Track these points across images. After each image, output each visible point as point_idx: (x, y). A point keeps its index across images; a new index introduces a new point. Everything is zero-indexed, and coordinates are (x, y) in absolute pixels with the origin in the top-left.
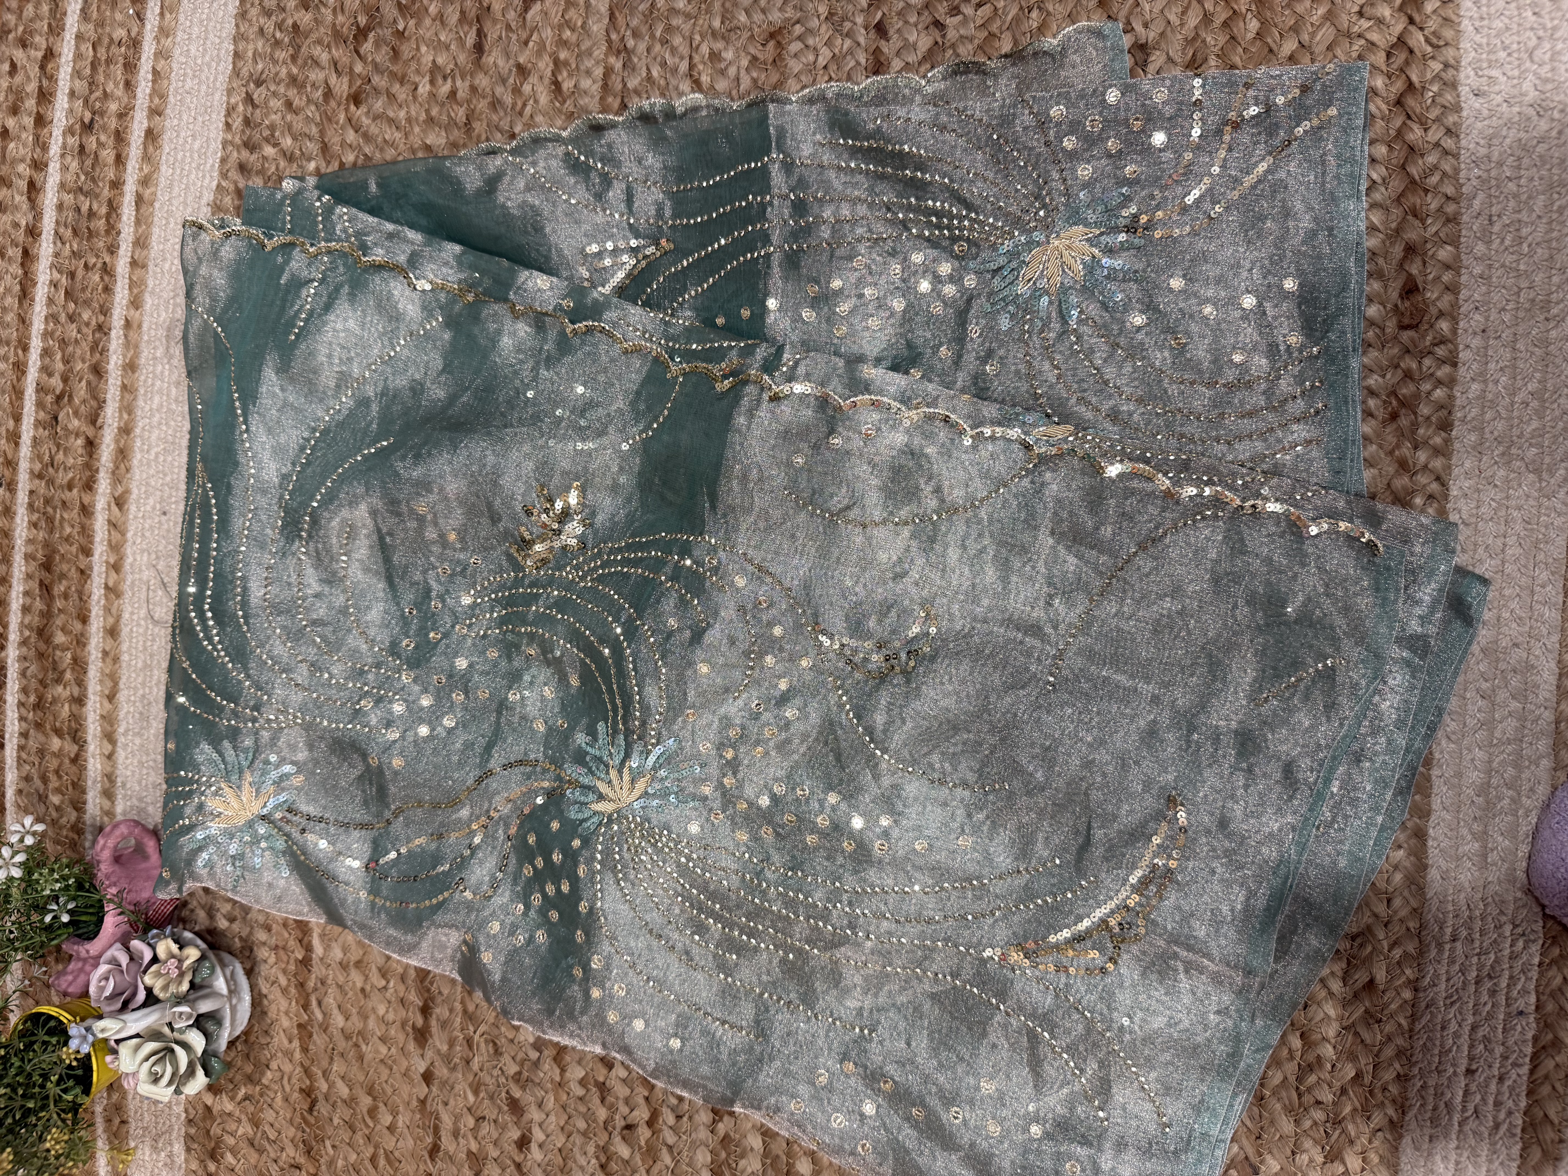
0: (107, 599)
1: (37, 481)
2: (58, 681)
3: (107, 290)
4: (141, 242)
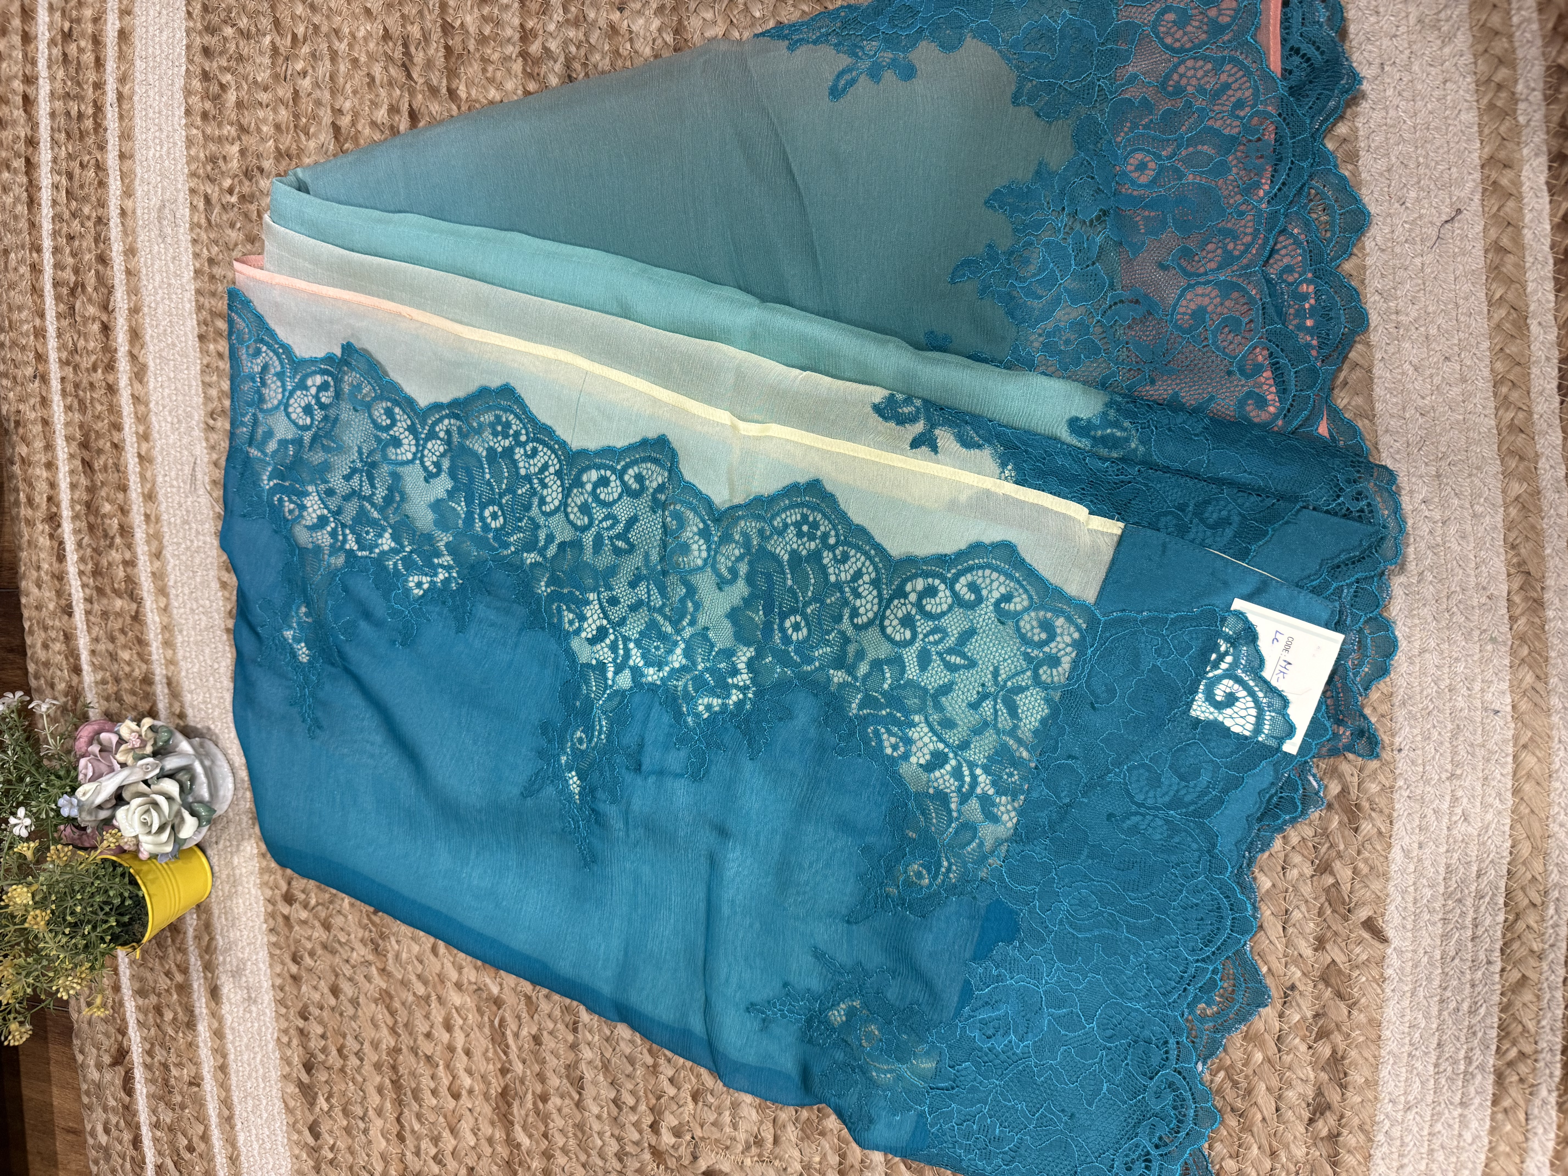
1: (66, 368)
2: (111, 546)
3: (102, 184)
4: (126, 136)
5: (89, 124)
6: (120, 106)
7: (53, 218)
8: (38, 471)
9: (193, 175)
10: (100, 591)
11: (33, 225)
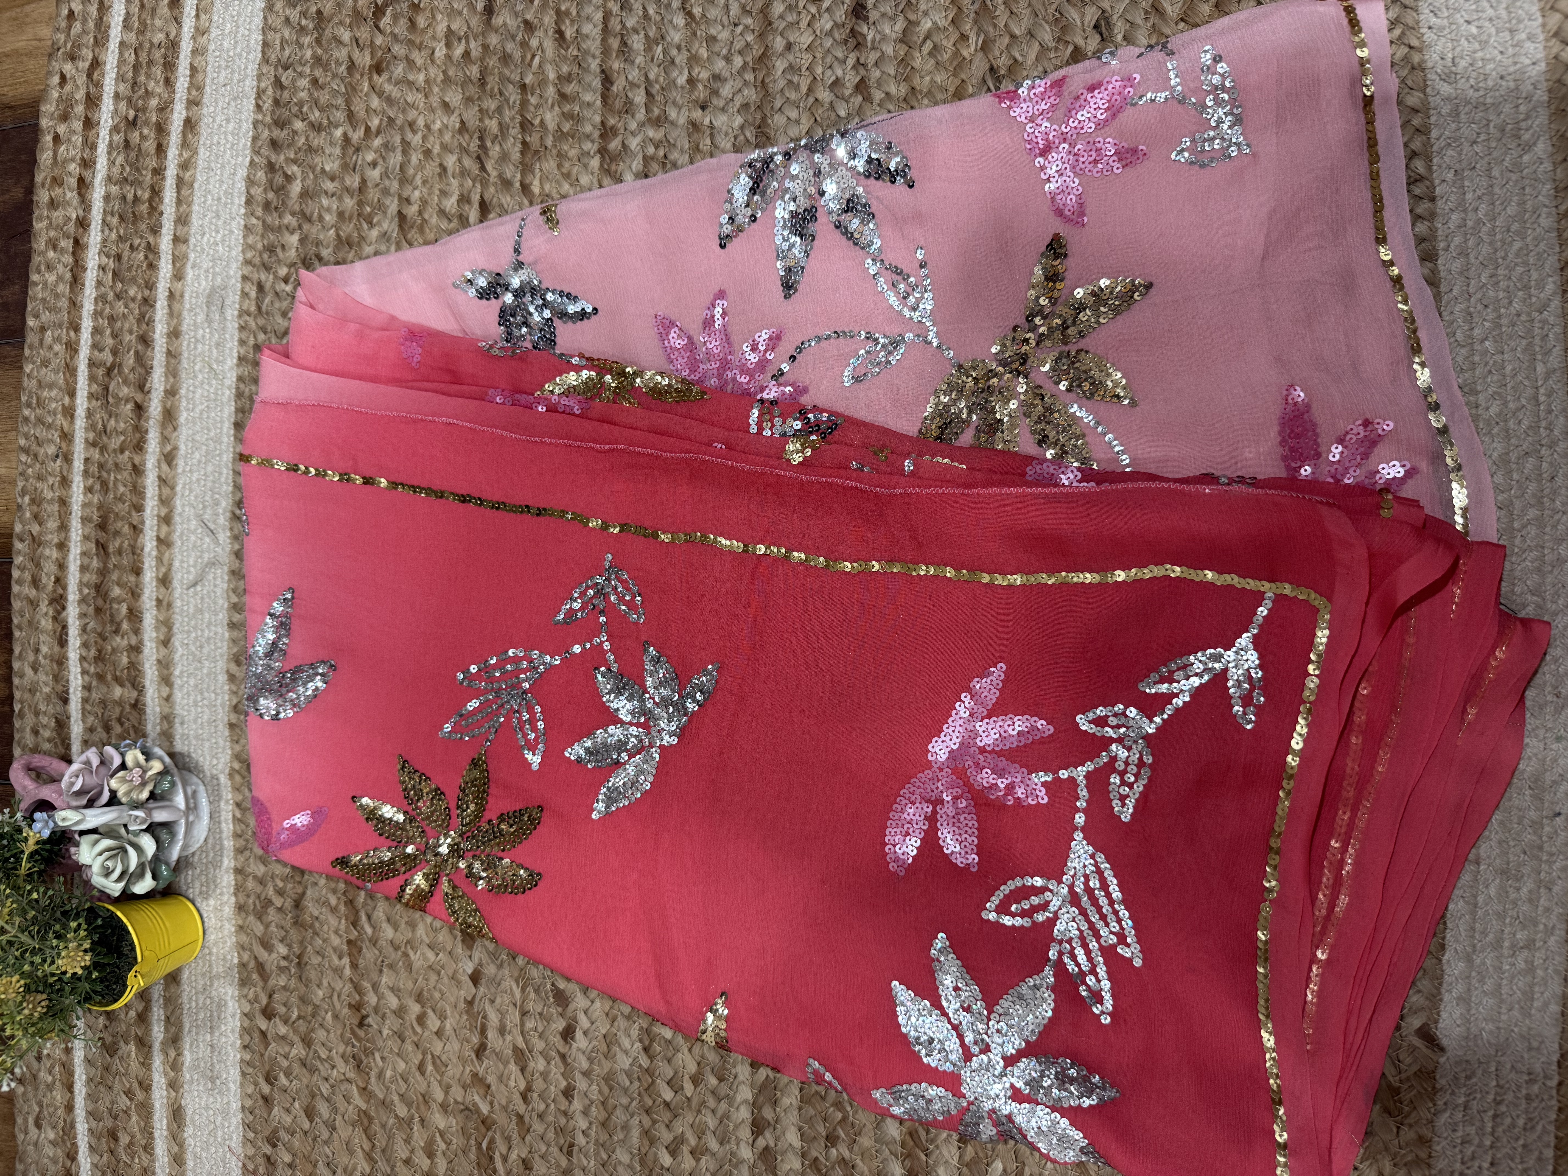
0: (159, 550)
1: (92, 449)
2: (116, 632)
3: (152, 266)
4: (182, 220)
5: (144, 208)
6: (178, 192)
7: (96, 299)
8: (47, 552)
9: (248, 262)
10: (101, 677)
11: (75, 305)
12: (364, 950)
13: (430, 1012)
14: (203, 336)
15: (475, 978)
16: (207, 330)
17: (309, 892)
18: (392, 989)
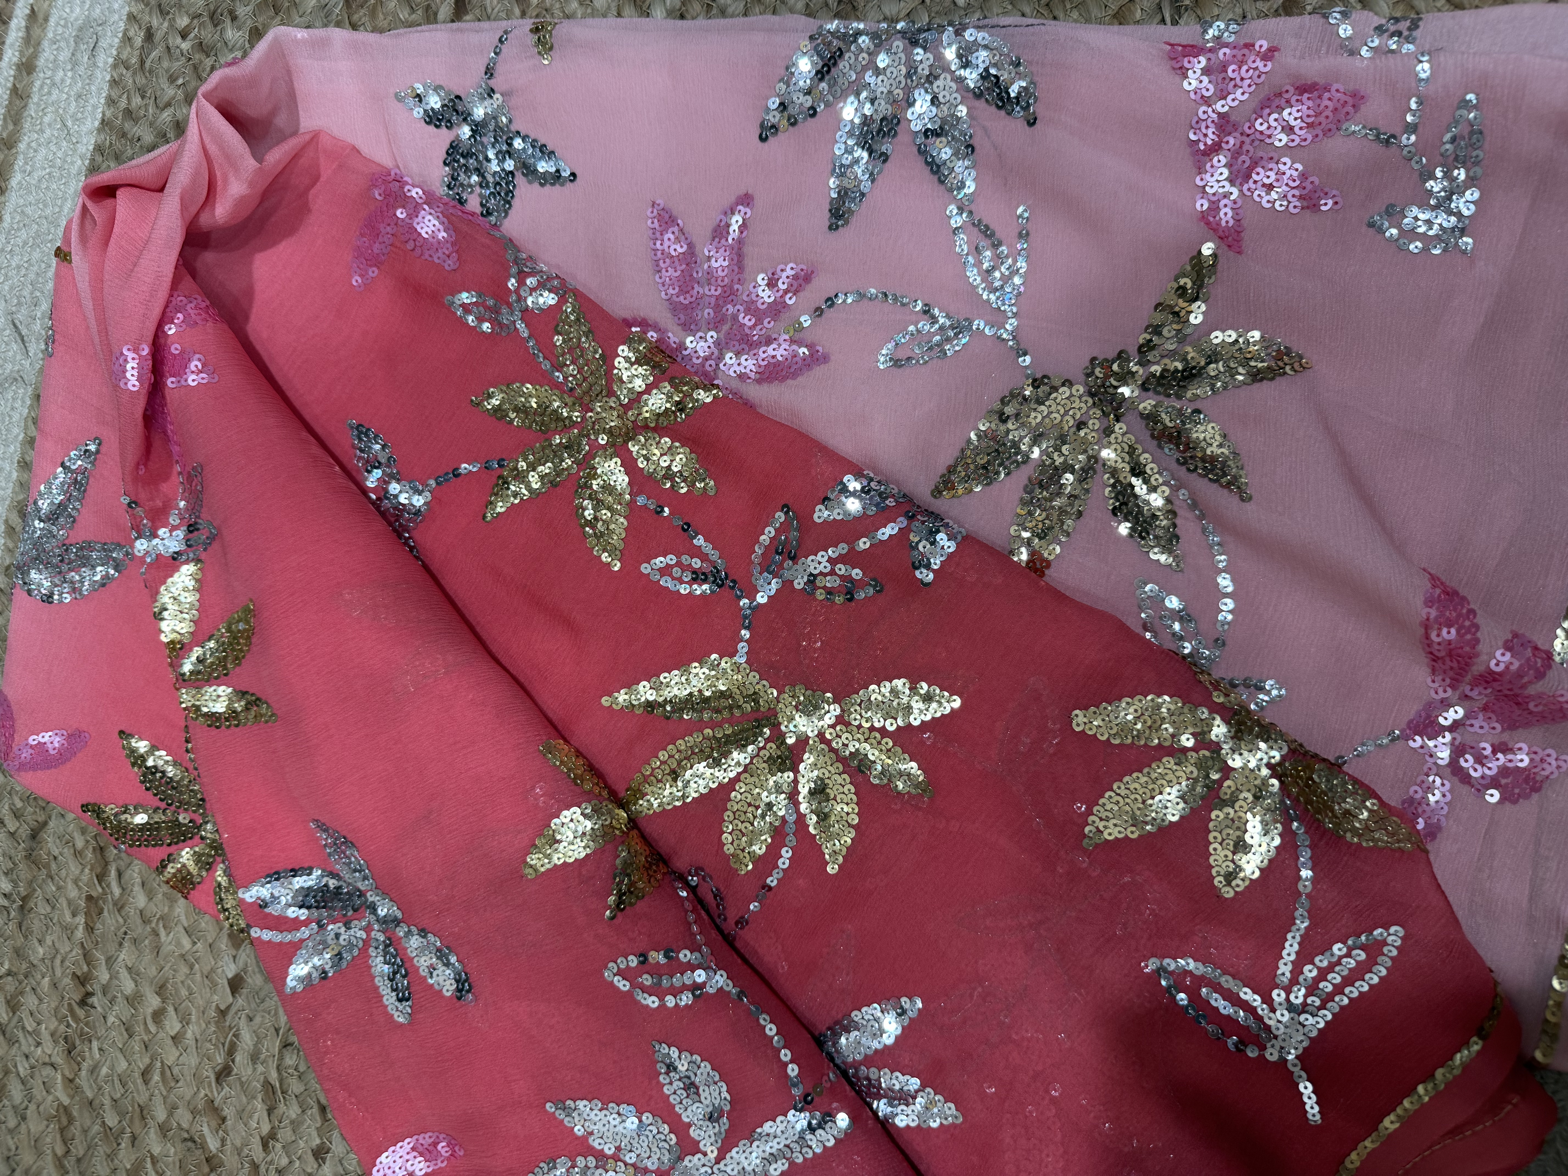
12: (106, 913)
13: (171, 1009)
14: (63, 81)
15: (236, 984)
16: (70, 74)
17: (51, 824)
18: (129, 969)
